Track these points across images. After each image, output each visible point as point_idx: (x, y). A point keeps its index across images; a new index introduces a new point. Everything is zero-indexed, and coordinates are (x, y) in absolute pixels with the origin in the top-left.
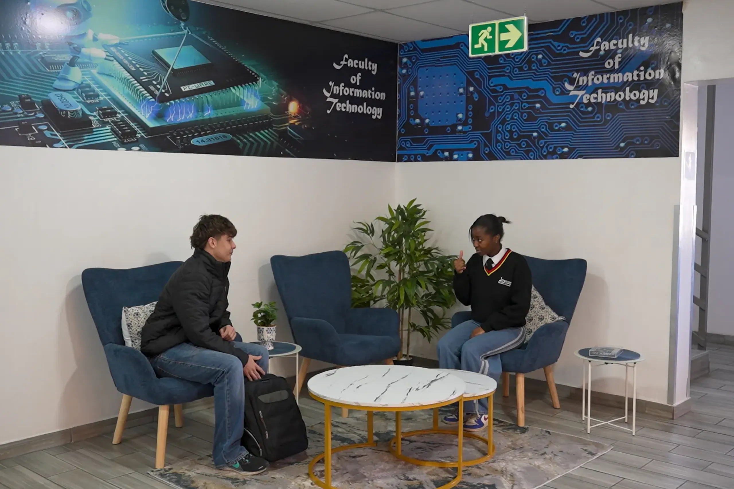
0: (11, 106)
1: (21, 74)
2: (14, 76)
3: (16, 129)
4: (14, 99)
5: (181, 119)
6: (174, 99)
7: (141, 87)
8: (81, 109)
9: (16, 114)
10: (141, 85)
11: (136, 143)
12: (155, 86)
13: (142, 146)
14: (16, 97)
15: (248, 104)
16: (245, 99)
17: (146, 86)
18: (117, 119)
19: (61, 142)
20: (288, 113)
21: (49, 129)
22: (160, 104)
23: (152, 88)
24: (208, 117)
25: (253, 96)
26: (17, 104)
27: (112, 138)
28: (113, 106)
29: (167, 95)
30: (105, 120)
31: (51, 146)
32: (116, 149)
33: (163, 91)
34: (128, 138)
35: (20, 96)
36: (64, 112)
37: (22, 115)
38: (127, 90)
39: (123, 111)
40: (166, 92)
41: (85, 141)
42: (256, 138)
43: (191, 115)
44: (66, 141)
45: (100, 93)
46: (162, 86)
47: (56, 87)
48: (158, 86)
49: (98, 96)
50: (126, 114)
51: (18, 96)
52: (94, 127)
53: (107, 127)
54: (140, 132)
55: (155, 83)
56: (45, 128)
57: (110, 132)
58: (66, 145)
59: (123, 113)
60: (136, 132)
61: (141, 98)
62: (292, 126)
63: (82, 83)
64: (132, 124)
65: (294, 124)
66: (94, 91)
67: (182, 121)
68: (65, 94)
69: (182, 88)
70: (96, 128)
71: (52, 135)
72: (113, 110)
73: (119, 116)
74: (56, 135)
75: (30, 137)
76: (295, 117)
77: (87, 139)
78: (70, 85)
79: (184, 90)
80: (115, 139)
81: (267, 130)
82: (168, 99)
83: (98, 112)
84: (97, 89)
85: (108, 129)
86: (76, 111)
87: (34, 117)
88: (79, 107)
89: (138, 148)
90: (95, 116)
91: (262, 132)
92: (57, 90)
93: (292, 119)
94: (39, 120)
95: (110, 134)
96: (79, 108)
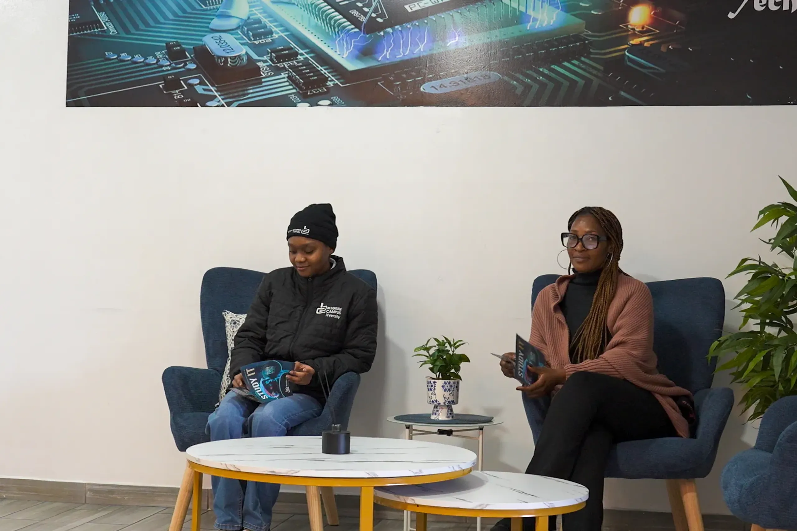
0: (155, 57)
1: (171, 16)
2: (162, 20)
3: (161, 86)
4: (159, 49)
5: (403, 54)
6: (392, 26)
7: (337, 13)
8: (247, 53)
9: (162, 66)
10: (337, 11)
11: (326, 95)
12: (360, 10)
13: (335, 99)
14: (163, 46)
15: (535, 20)
16: (530, 12)
17: (344, 11)
18: (298, 62)
19: (216, 99)
20: (627, 26)
21: (202, 83)
22: (368, 36)
23: (355, 13)
24: (453, 48)
25: (546, 5)
26: (163, 54)
27: (290, 90)
28: (293, 45)
29: (380, 20)
30: (281, 65)
31: (203, 105)
32: (295, 105)
33: (374, 15)
34: (313, 88)
35: (167, 44)
36: (223, 60)
37: (169, 68)
38: (315, 21)
39: (307, 50)
40: (378, 16)
41: (250, 96)
42: (553, 75)
43: (421, 47)
44: (223, 97)
45: (275, 29)
46: (372, 8)
47: (214, 28)
48: (366, 9)
49: (271, 33)
50: (312, 55)
51: (165, 45)
52: (264, 76)
53: (283, 75)
54: (333, 78)
55: (360, 5)
56: (197, 81)
57: (287, 81)
58: (223, 102)
59: (307, 53)
60: (326, 79)
61: (337, 30)
62: (637, 49)
63: (249, 18)
64: (320, 68)
65: (641, 44)
66: (265, 27)
67: (407, 58)
68: (225, 36)
69: (407, 7)
70: (266, 77)
71: (204, 90)
72: (292, 51)
73: (300, 58)
74: (211, 90)
75: (177, 95)
76: (643, 33)
77: (253, 92)
78: (233, 23)
79: (410, 10)
80: (294, 91)
81: (578, 60)
82: (382, 27)
83: (269, 55)
84: (269, 25)
85: (284, 78)
86: (239, 56)
87: (183, 69)
88: (243, 50)
89: (328, 102)
90: (265, 61)
91: (566, 64)
92: (214, 31)
93: (635, 35)
94: (190, 71)
95: (287, 84)
96: (244, 52)
